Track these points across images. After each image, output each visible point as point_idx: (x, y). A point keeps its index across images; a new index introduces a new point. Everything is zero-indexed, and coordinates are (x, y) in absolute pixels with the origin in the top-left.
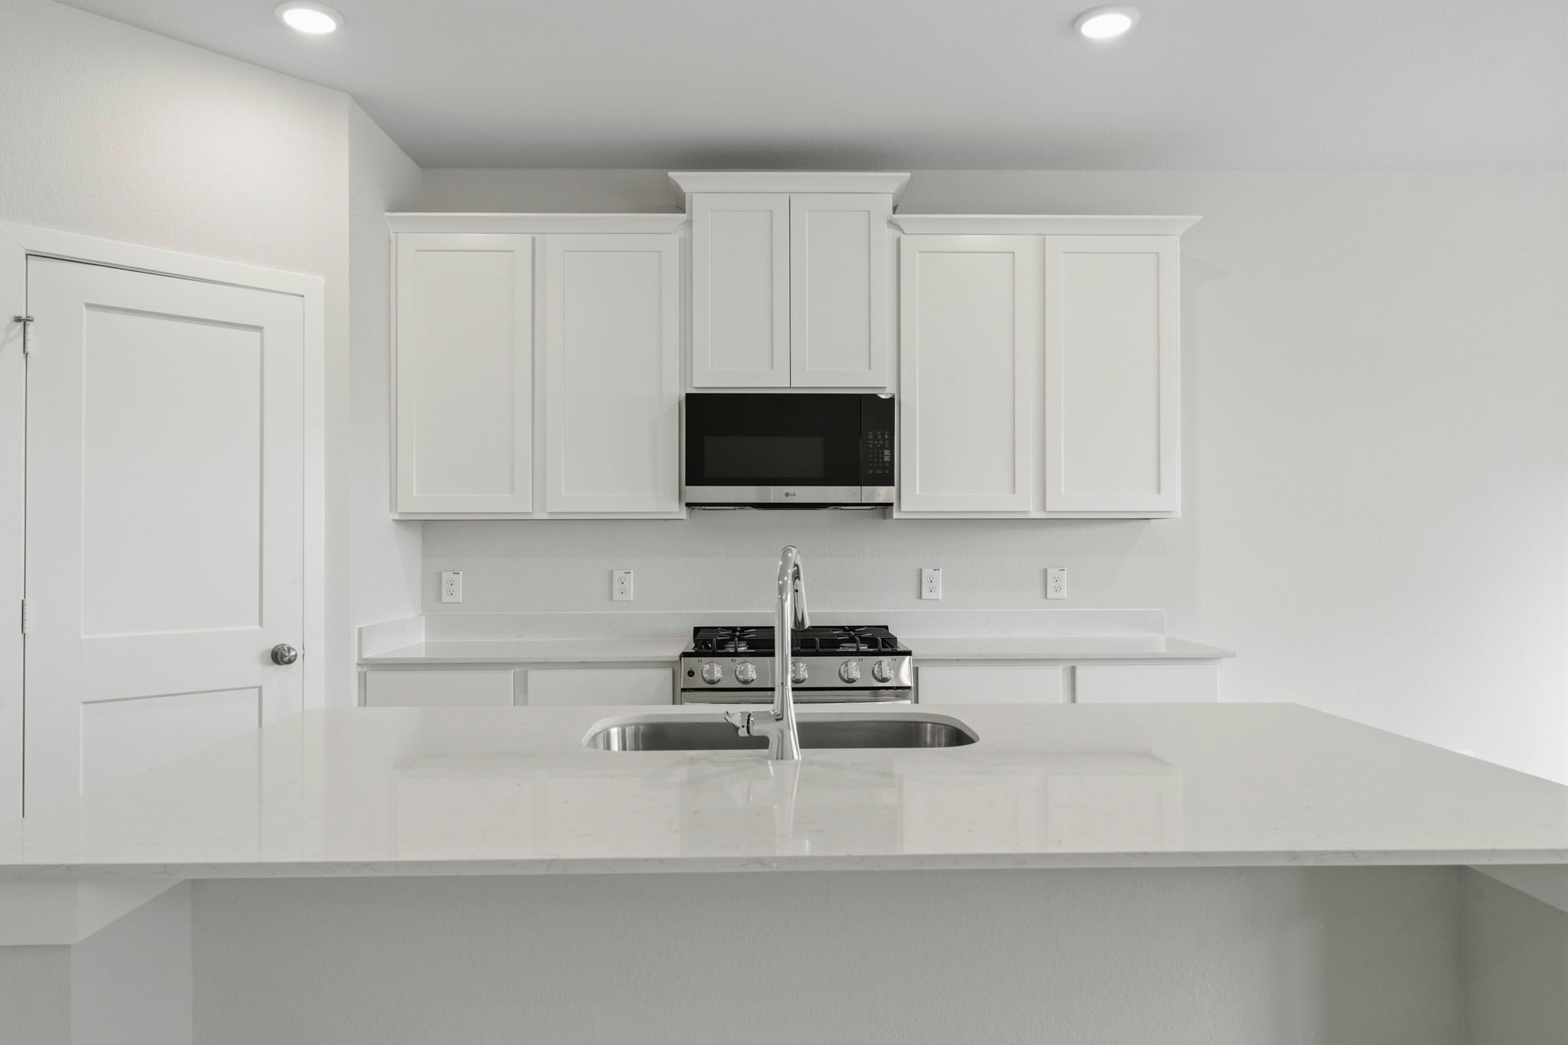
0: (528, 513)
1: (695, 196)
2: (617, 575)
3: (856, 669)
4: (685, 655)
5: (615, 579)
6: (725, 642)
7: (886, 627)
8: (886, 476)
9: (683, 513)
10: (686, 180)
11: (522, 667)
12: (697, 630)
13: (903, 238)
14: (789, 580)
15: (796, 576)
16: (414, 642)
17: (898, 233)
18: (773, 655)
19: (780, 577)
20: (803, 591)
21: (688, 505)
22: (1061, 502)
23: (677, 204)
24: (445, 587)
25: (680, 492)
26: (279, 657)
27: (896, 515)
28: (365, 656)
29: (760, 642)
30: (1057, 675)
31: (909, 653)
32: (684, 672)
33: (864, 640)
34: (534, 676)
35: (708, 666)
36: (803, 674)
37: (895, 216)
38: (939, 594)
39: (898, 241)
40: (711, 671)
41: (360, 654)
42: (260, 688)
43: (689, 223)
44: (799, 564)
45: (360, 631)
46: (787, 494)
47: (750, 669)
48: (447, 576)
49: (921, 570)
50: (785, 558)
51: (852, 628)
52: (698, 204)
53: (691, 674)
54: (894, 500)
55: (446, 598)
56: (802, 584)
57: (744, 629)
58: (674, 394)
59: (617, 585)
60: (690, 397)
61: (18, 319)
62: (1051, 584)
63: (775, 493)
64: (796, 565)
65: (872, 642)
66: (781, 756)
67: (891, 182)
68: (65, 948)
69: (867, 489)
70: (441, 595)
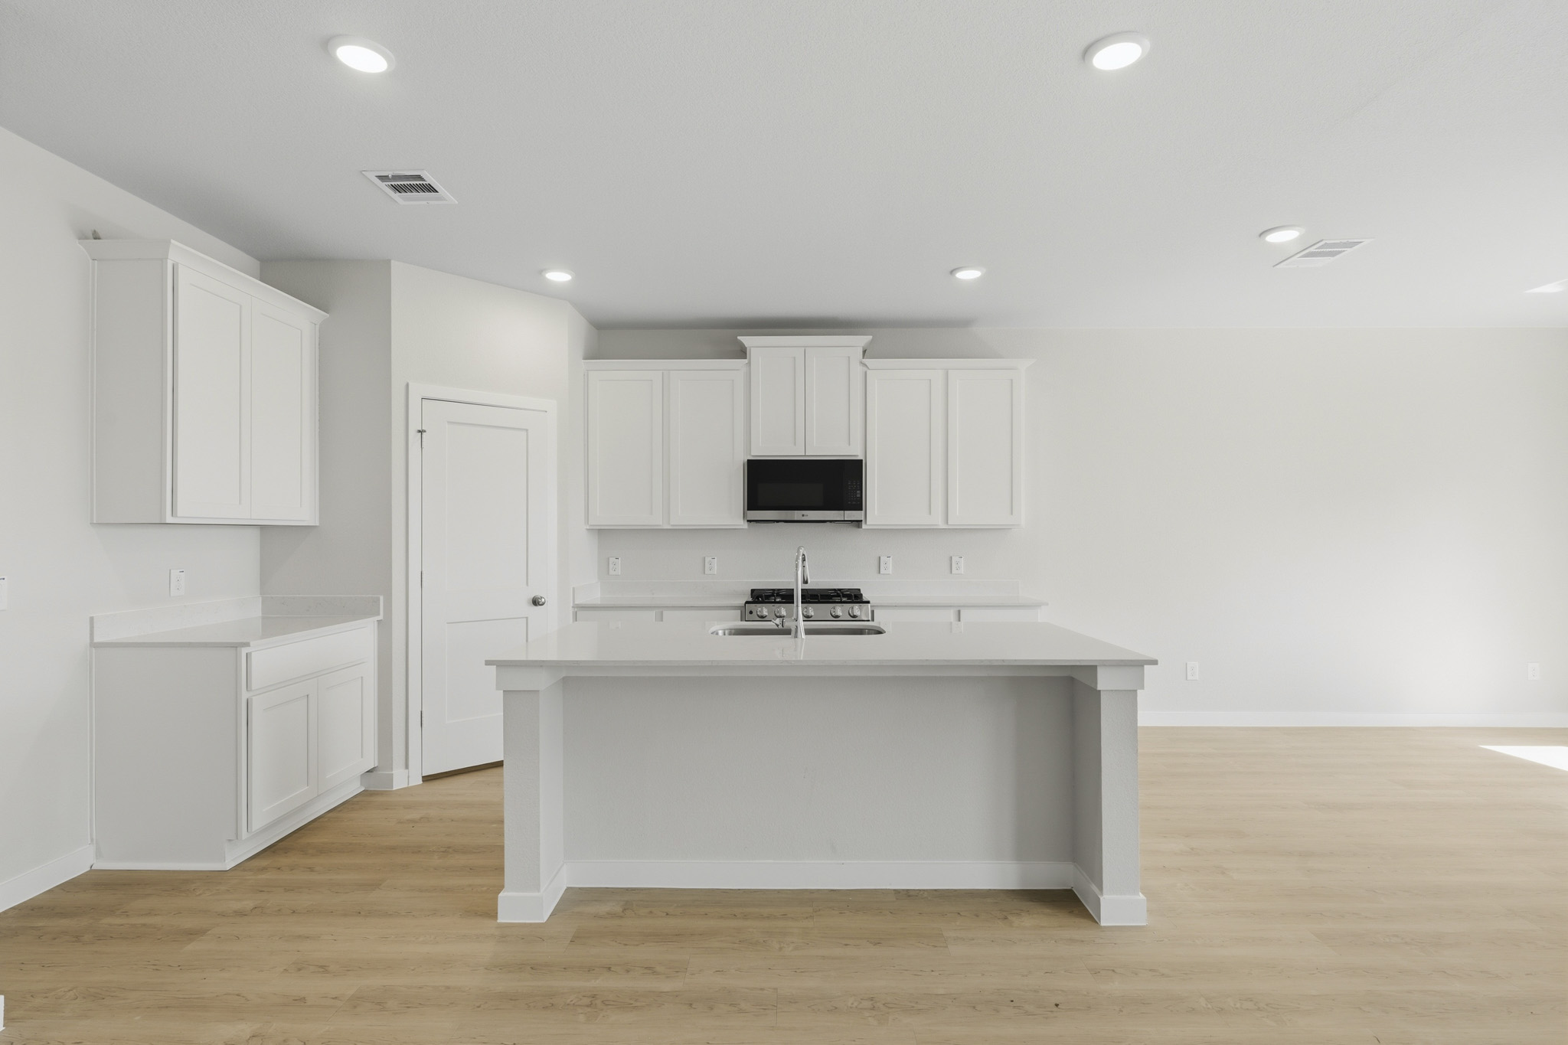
0: (660, 525)
1: (752, 349)
2: (708, 559)
3: (840, 610)
4: (747, 602)
5: (706, 562)
6: (770, 596)
7: (859, 590)
8: (858, 505)
9: (745, 525)
10: (747, 340)
11: (660, 609)
12: (753, 591)
13: (869, 372)
14: (800, 561)
15: (804, 560)
16: (595, 597)
17: (865, 369)
18: (793, 603)
19: (797, 561)
20: (807, 566)
21: (748, 521)
22: (957, 518)
23: (742, 353)
24: (611, 566)
25: (744, 514)
26: (536, 602)
27: (864, 526)
28: (576, 603)
29: (787, 597)
30: (951, 615)
31: (868, 602)
32: (748, 612)
33: (844, 596)
34: (666, 613)
35: (760, 609)
36: (811, 612)
37: (864, 360)
38: (890, 571)
39: (866, 373)
40: (761, 611)
41: (574, 602)
42: (527, 618)
43: (749, 363)
44: (805, 554)
45: (574, 589)
46: (803, 515)
47: (783, 610)
48: (612, 560)
49: (880, 557)
50: (798, 552)
51: (840, 590)
52: (754, 354)
53: (751, 612)
54: (863, 519)
55: (612, 572)
56: (806, 563)
57: (779, 590)
58: (742, 458)
59: (707, 565)
60: (749, 461)
61: (419, 431)
62: (954, 566)
63: (797, 515)
64: (803, 555)
65: (849, 596)
66: (796, 637)
67: (862, 340)
68: (537, 692)
69: (847, 513)
70: (608, 570)
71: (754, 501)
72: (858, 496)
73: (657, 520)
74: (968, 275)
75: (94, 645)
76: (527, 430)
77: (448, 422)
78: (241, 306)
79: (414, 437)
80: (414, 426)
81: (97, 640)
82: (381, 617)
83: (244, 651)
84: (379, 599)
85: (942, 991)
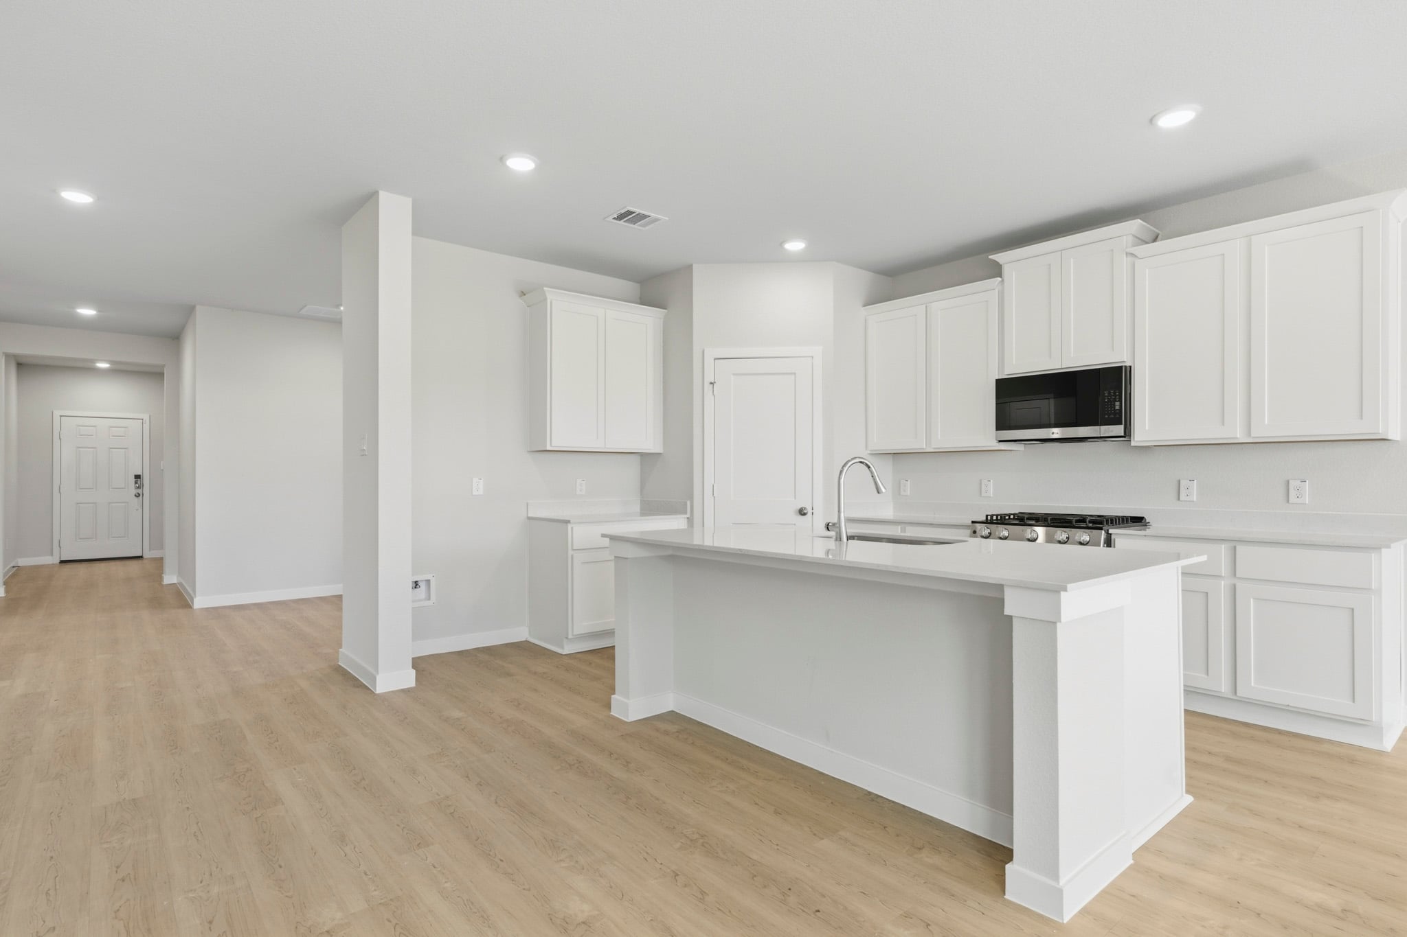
1: (1006, 265)
2: (984, 482)
4: (974, 522)
5: (983, 484)
8: (1116, 418)
10: (1000, 257)
13: (1137, 262)
17: (1133, 259)
23: (996, 271)
24: (902, 488)
25: (996, 434)
26: (802, 512)
27: (1133, 443)
32: (972, 531)
34: (908, 529)
35: (982, 529)
37: (1131, 249)
38: (1194, 497)
39: (1134, 263)
42: (795, 525)
43: (1003, 281)
46: (1053, 433)
48: (903, 482)
49: (1179, 481)
52: (1006, 270)
53: (974, 532)
54: (1130, 434)
55: (902, 493)
58: (992, 380)
60: (1000, 383)
61: (711, 383)
62: (1292, 493)
63: (1046, 433)
67: (1134, 226)
69: (1103, 428)
70: (900, 489)
71: (1003, 422)
72: (1117, 408)
73: (922, 445)
74: (1176, 119)
75: (529, 518)
76: (795, 374)
77: (734, 374)
78: (597, 317)
79: (707, 387)
80: (709, 378)
81: (529, 516)
82: (688, 515)
83: (570, 526)
84: (686, 503)
85: (755, 857)
